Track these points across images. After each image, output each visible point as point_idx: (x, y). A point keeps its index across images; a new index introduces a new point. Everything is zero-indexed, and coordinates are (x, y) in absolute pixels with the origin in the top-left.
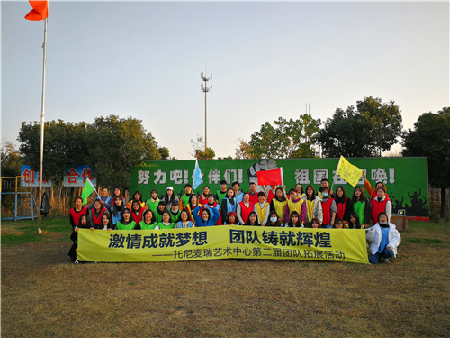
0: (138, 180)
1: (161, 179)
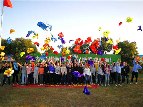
1: (38, 59)
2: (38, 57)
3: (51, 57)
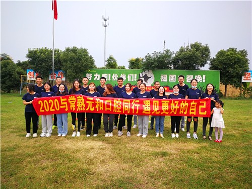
3: (115, 75)
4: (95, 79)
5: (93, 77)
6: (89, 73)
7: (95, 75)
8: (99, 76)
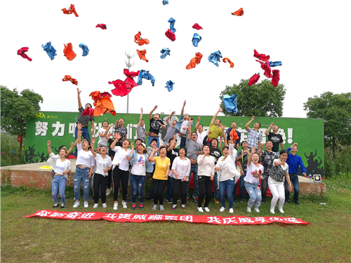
0: (35, 131)
1: (60, 131)
2: (58, 123)
3: (97, 125)
4: (54, 134)
5: (51, 129)
6: (42, 120)
7: (54, 125)
8: (63, 126)
